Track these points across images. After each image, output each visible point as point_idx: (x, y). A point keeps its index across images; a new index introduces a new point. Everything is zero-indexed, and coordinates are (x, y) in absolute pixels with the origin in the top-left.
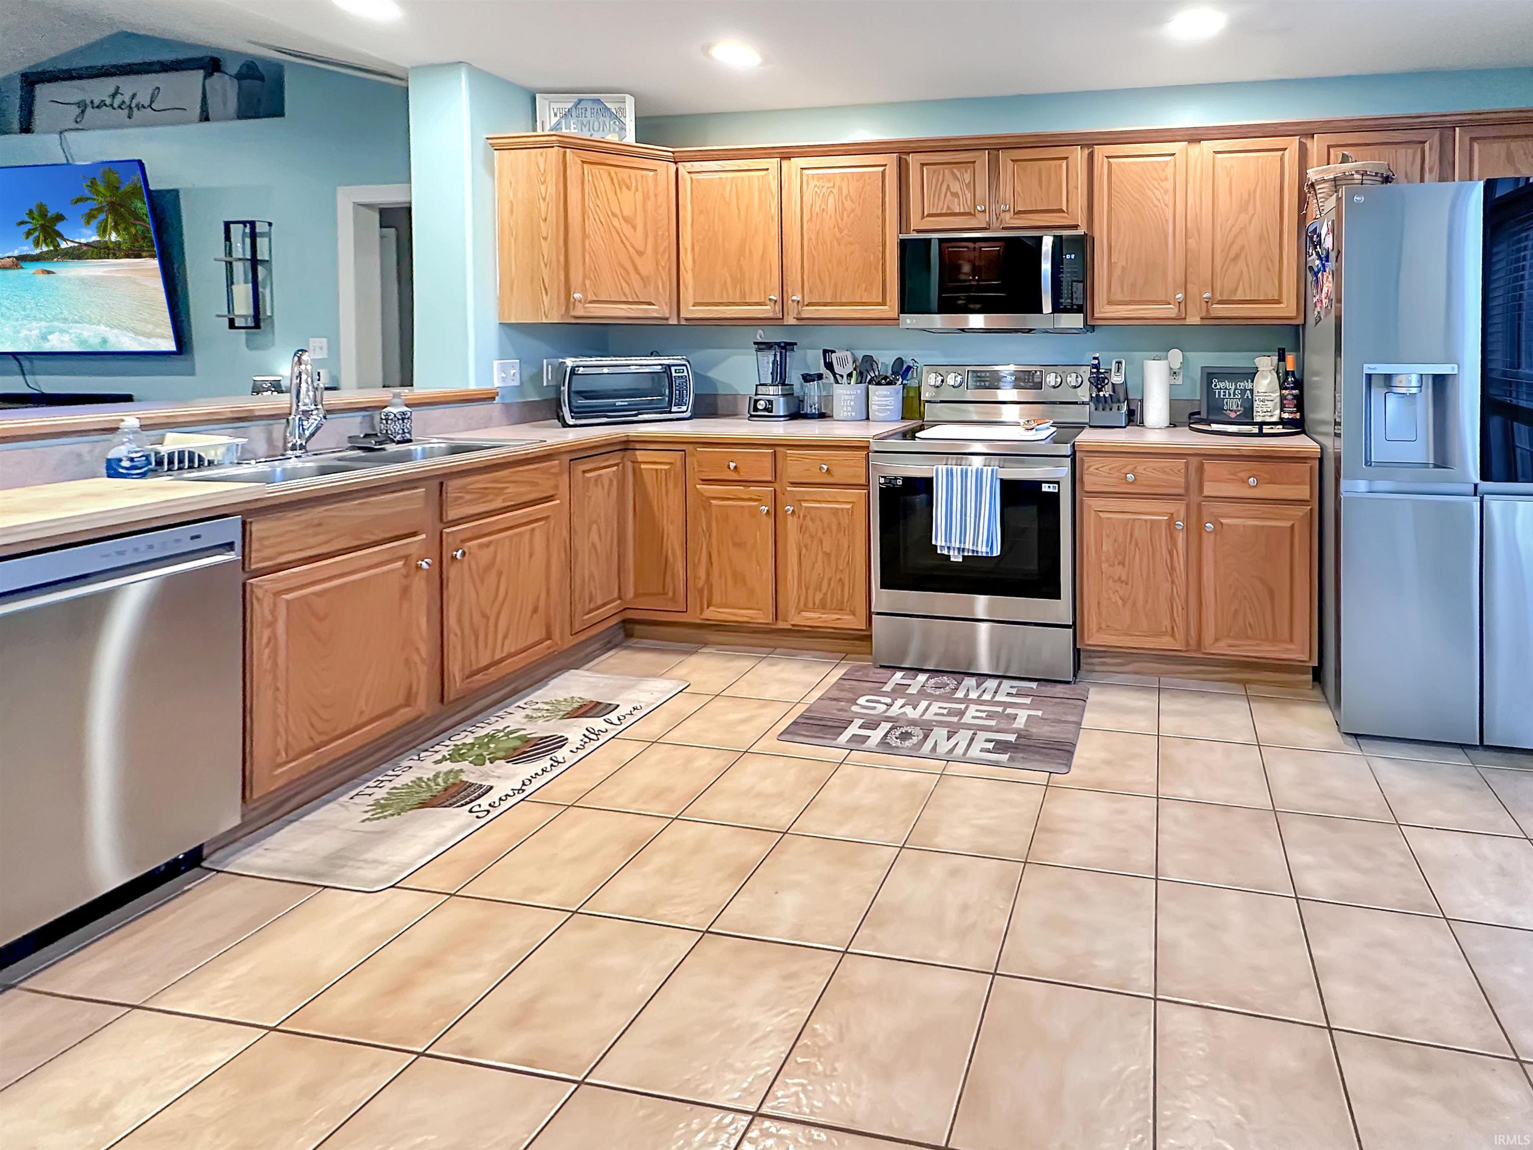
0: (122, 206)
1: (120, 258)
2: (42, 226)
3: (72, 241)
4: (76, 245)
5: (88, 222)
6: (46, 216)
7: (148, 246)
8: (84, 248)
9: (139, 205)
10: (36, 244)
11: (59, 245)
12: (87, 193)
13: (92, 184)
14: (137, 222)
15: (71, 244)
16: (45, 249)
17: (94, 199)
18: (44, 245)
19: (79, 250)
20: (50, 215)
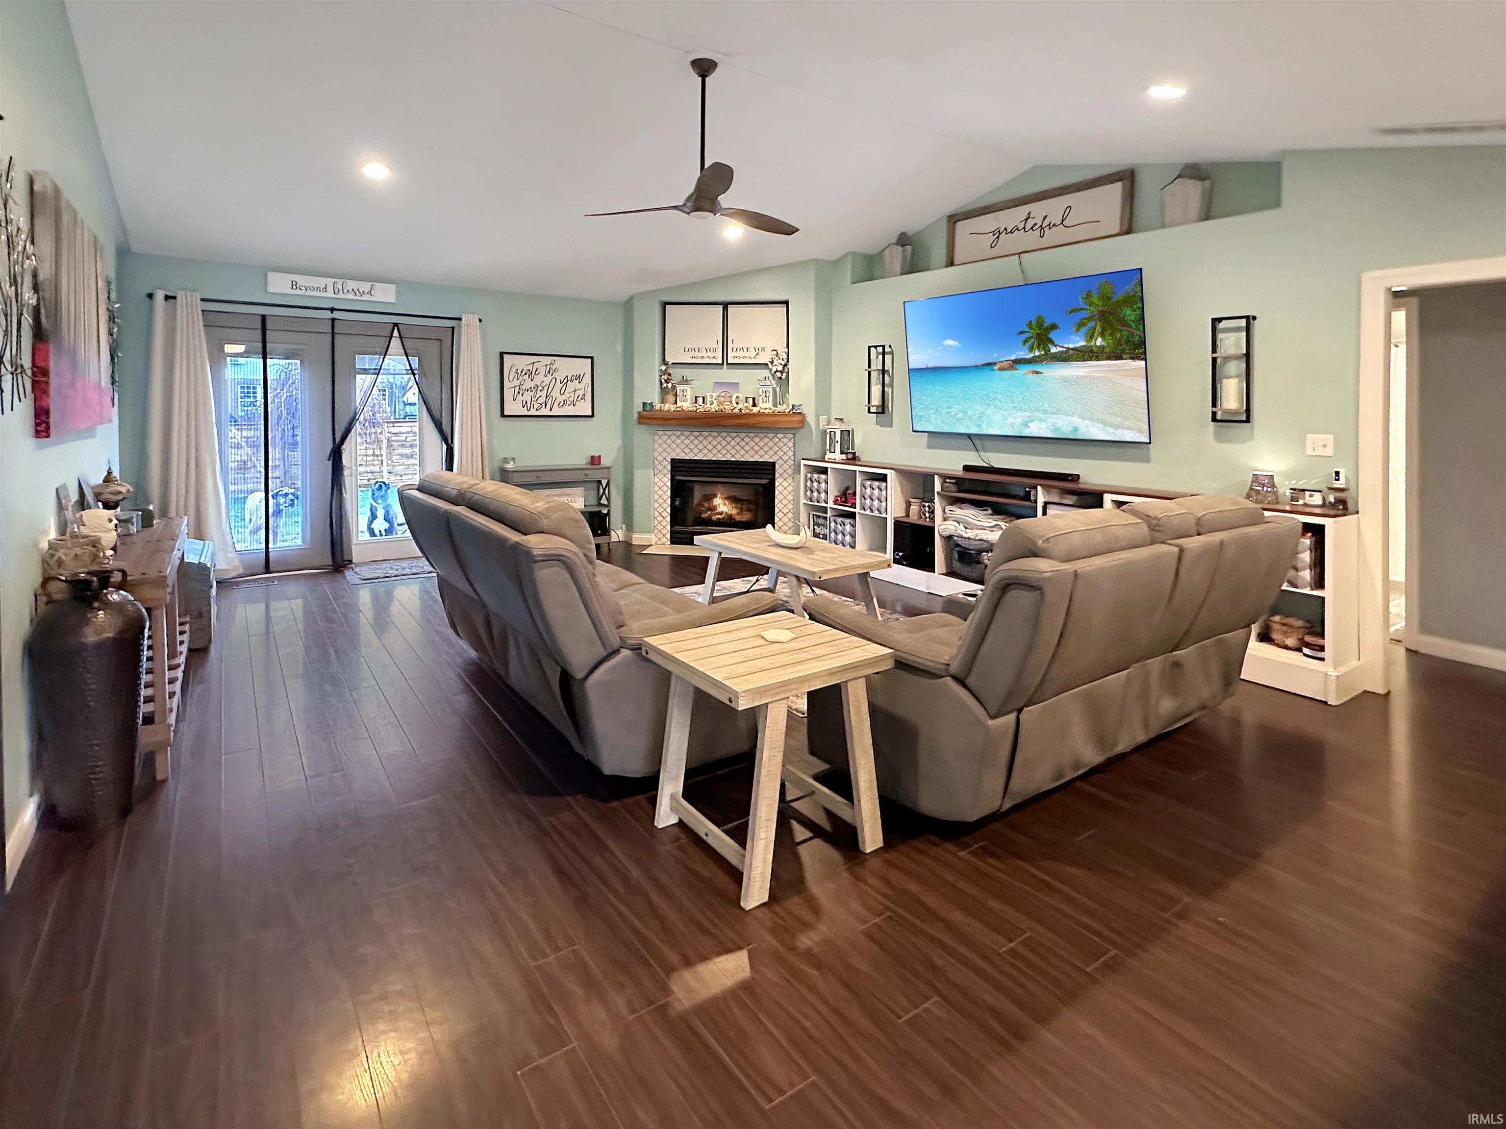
0: (1111, 314)
1: (1102, 360)
2: (1038, 334)
3: (1062, 347)
4: (1064, 349)
5: (1078, 330)
6: (1042, 326)
7: (1131, 350)
8: (1071, 352)
9: (1128, 312)
10: (1031, 349)
11: (1049, 350)
12: (1081, 304)
13: (1087, 295)
14: (1123, 328)
15: (1059, 349)
16: (1037, 353)
17: (1086, 309)
18: (1037, 350)
19: (1066, 354)
20: (1045, 325)
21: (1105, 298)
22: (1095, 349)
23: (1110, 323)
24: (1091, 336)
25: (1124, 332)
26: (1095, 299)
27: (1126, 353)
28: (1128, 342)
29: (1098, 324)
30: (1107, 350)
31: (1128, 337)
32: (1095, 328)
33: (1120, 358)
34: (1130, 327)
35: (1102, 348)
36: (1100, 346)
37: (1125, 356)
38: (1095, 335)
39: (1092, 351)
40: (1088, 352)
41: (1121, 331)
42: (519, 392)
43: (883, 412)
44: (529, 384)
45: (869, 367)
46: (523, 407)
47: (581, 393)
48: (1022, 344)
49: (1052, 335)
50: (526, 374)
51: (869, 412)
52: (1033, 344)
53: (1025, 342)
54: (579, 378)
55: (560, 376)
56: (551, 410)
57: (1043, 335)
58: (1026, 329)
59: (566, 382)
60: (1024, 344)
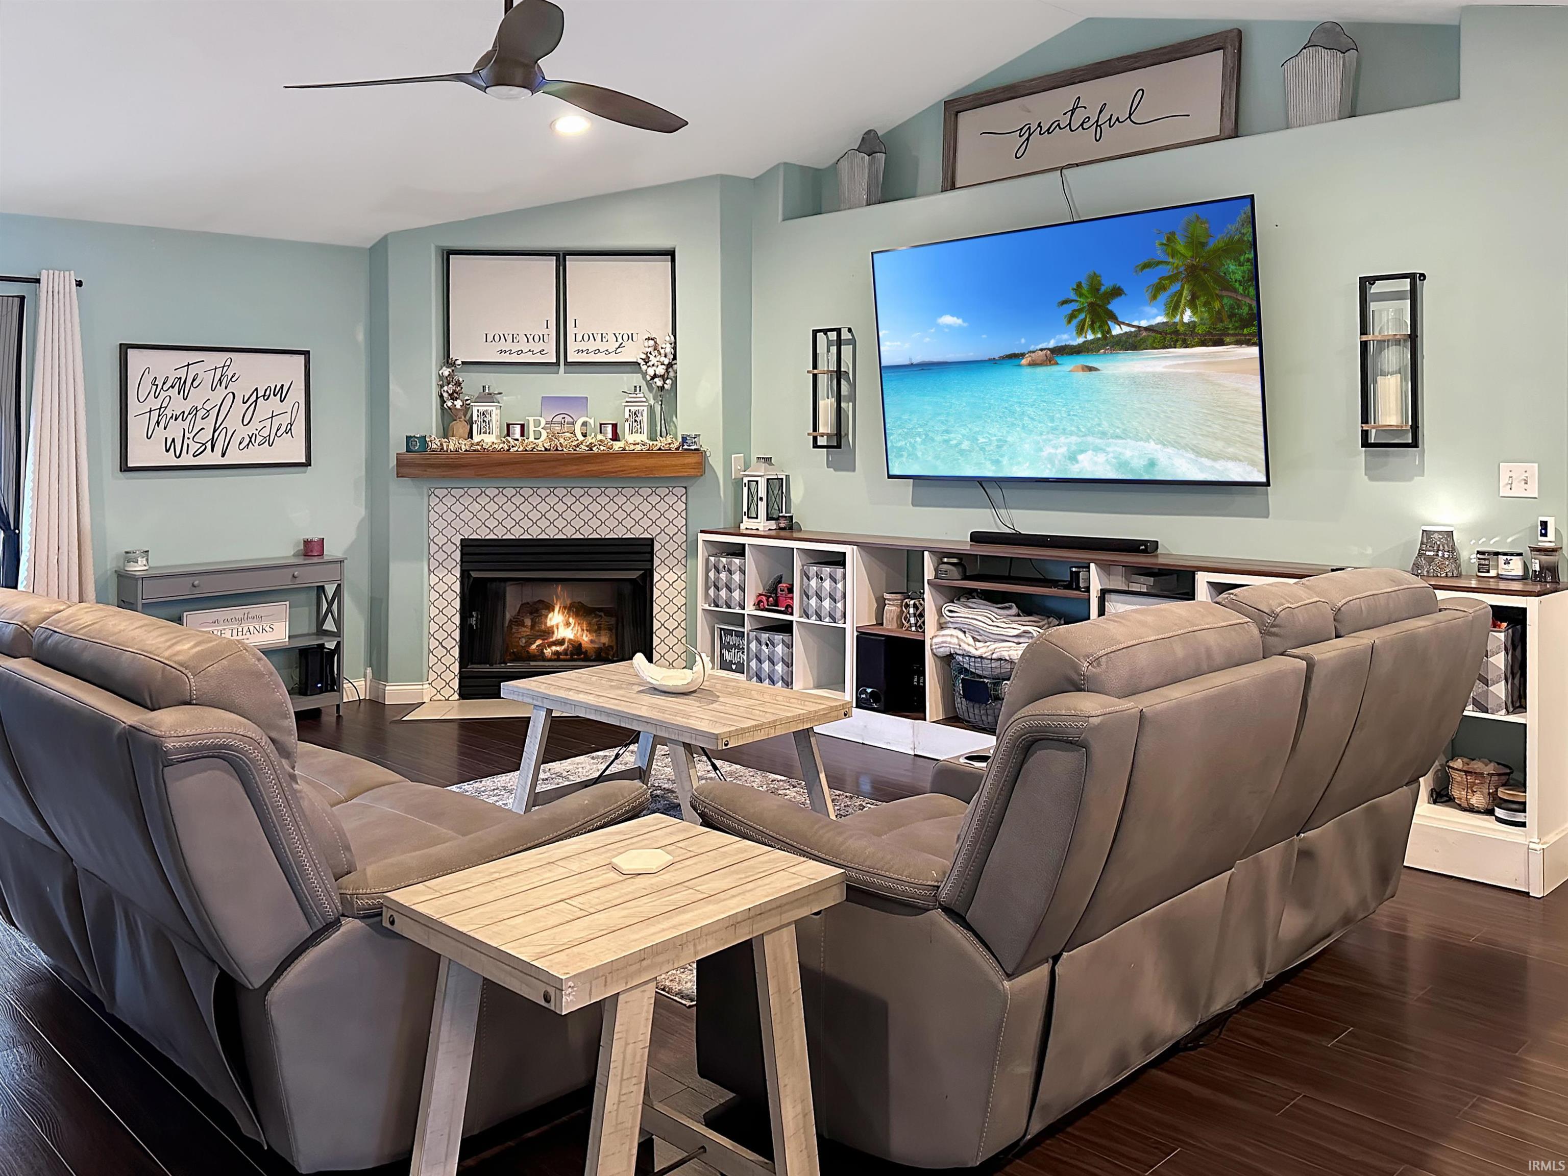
0: (1205, 270)
1: (1193, 346)
2: (1091, 305)
3: (1129, 325)
4: (1133, 329)
5: (1154, 297)
6: (1098, 290)
7: (1236, 328)
8: (1144, 334)
9: (1232, 267)
10: (1081, 330)
11: (1109, 331)
12: (1160, 255)
13: (1168, 239)
14: (1224, 293)
15: (1126, 329)
16: (1090, 336)
17: (1168, 263)
18: (1090, 332)
19: (1136, 336)
20: (1103, 289)
21: (1197, 245)
22: (1181, 329)
23: (1204, 286)
24: (1174, 308)
25: (1225, 301)
26: (1181, 247)
27: (1228, 335)
28: (1231, 316)
29: (1186, 286)
30: (1200, 330)
31: (1232, 307)
32: (1181, 294)
33: (1219, 343)
34: (1235, 291)
35: (1192, 326)
36: (1188, 324)
37: (1228, 340)
38: (1182, 306)
39: (1176, 332)
40: (1171, 334)
41: (1220, 298)
42: (158, 423)
43: (839, 446)
44: (178, 405)
45: (815, 366)
46: (167, 451)
47: (285, 420)
48: (1065, 321)
49: (1114, 306)
50: (172, 387)
51: (815, 445)
52: (1084, 320)
53: (1072, 317)
54: (281, 392)
55: (242, 389)
56: (223, 455)
57: (1098, 305)
58: (1073, 296)
59: (255, 399)
60: (1069, 322)
